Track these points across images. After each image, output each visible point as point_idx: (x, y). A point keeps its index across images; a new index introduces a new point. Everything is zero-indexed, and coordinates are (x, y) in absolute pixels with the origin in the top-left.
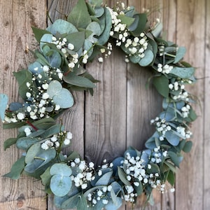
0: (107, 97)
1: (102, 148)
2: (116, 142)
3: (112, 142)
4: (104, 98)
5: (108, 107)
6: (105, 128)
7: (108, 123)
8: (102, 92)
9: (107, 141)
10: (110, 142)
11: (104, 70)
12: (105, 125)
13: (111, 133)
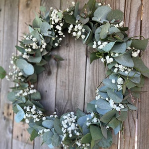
0: (70, 70)
1: (66, 105)
2: (76, 104)
3: (72, 103)
4: (69, 71)
5: (71, 77)
6: (68, 92)
7: (70, 89)
8: (67, 67)
9: (69, 102)
10: (71, 103)
11: (69, 51)
12: (68, 90)
13: (72, 97)
